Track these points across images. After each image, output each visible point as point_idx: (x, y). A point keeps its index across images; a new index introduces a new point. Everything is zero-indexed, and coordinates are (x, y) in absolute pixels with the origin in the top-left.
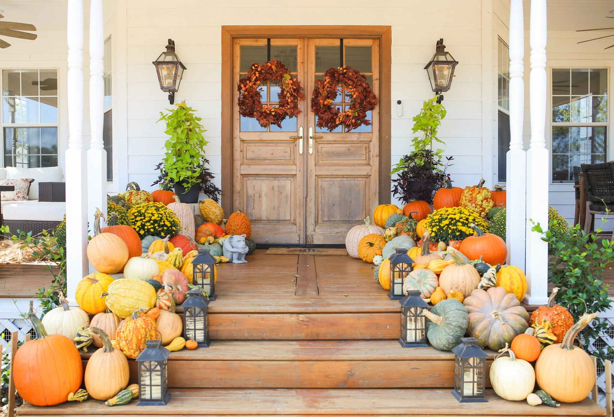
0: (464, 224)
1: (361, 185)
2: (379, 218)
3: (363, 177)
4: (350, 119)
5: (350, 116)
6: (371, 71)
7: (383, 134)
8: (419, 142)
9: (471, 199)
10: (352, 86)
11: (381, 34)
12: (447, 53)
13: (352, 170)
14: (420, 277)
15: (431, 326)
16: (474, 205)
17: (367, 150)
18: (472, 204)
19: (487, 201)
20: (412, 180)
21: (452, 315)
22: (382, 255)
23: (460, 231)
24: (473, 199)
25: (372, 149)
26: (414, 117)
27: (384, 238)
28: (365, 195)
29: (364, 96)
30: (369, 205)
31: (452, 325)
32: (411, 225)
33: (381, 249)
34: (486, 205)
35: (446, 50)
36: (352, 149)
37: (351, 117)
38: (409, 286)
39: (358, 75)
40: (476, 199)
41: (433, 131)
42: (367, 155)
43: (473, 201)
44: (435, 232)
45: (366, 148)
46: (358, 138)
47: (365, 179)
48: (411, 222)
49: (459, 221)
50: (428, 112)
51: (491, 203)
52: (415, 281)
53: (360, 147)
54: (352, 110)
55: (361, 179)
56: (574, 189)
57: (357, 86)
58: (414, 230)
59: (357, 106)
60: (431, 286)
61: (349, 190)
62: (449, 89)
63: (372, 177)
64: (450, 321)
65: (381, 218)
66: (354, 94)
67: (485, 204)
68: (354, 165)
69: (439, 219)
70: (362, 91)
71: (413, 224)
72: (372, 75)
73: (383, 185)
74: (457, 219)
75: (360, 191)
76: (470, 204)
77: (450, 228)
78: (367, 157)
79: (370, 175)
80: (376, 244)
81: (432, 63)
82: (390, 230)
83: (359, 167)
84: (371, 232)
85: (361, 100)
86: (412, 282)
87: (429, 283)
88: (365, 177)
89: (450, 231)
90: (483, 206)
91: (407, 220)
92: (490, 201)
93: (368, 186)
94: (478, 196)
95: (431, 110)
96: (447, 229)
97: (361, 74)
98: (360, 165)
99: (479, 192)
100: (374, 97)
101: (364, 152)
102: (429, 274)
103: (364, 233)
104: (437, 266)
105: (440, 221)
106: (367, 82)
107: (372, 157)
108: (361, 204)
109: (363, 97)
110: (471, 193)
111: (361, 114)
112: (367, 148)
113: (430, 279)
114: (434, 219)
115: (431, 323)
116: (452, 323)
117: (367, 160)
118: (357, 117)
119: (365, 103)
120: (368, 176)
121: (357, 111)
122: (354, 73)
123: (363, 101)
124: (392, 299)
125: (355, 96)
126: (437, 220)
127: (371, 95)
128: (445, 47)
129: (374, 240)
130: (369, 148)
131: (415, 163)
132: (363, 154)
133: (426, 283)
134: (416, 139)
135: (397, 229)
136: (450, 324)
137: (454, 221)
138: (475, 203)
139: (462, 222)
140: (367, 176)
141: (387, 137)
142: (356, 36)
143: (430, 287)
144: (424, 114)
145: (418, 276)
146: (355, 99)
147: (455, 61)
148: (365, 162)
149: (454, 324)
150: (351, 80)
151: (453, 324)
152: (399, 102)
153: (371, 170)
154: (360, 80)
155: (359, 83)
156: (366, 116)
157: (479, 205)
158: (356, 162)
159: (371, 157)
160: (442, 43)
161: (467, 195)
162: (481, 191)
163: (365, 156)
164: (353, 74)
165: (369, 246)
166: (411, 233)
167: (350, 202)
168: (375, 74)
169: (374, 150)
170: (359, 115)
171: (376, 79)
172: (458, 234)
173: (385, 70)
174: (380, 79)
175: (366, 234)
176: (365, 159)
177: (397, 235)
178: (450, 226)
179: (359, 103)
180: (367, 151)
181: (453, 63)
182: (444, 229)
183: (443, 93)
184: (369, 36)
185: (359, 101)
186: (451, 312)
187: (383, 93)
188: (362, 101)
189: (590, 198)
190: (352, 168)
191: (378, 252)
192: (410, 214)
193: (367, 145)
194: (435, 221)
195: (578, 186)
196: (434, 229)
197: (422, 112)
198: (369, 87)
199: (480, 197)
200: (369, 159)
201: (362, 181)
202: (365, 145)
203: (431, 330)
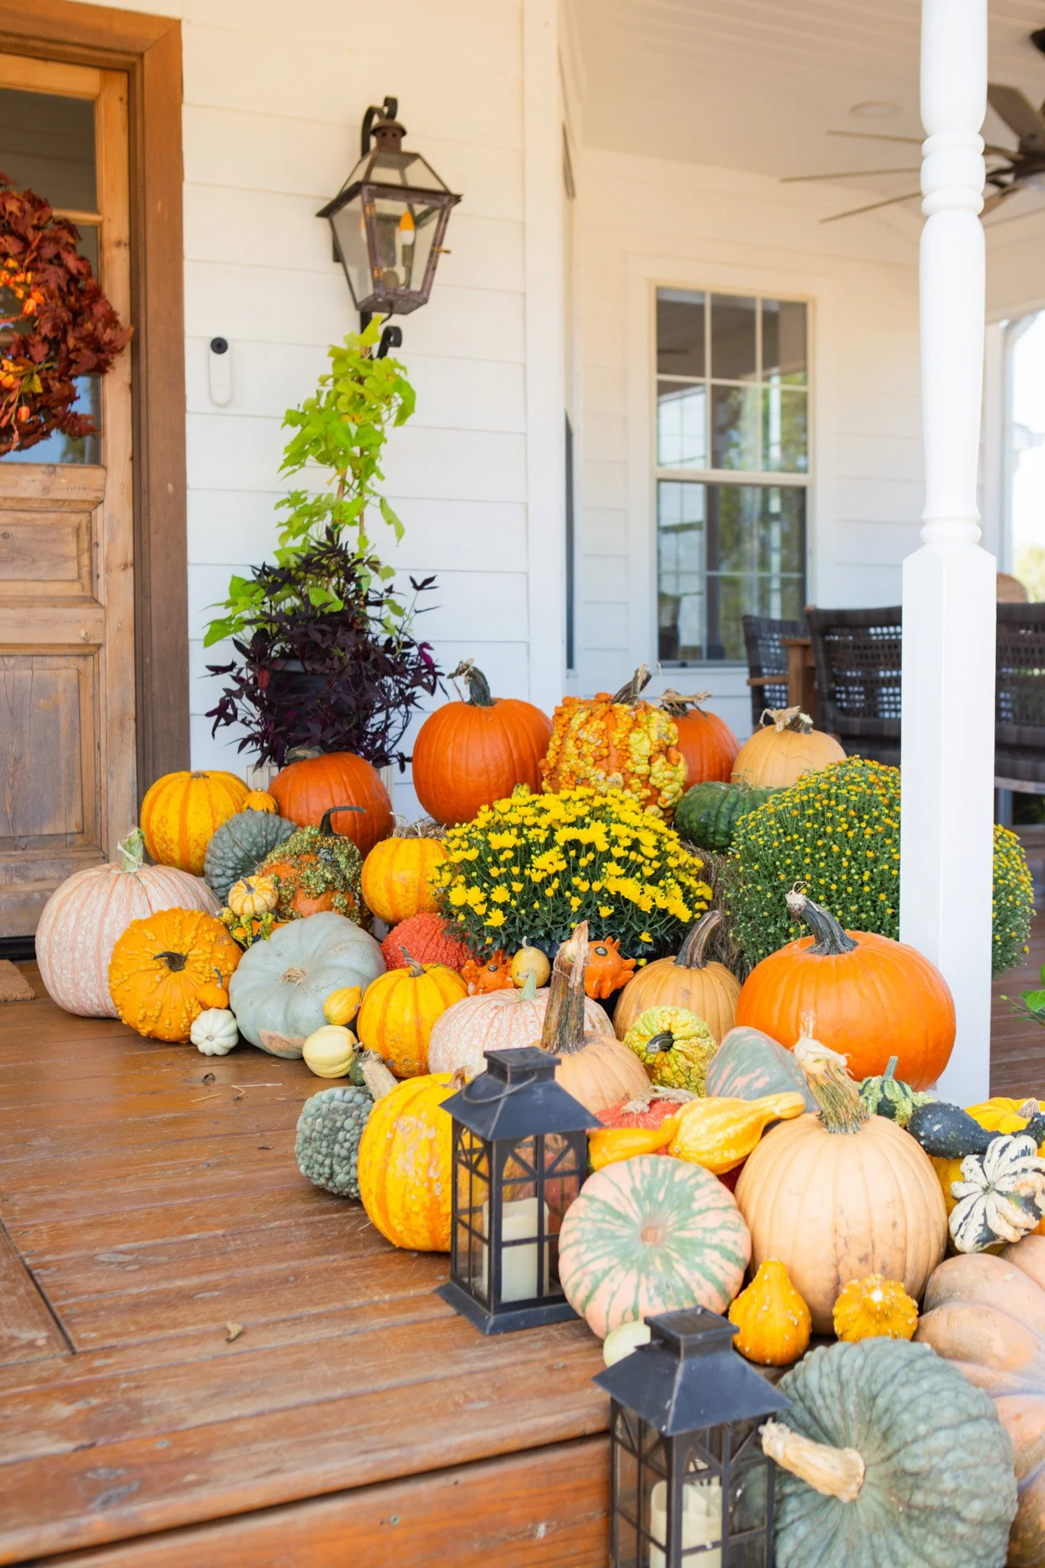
0: (631, 869)
1: (60, 687)
2: (173, 833)
3: (69, 651)
4: (10, 405)
5: (9, 390)
6: (93, 208)
7: (156, 474)
8: (314, 512)
9: (605, 752)
10: (21, 263)
11: (138, 49)
12: (415, 156)
13: (23, 624)
14: (648, 1207)
15: (792, 1504)
16: (617, 776)
17: (85, 538)
18: (608, 774)
19: (669, 760)
20: (295, 666)
21: (951, 1457)
22: (229, 1008)
23: (619, 901)
24: (613, 751)
25: (102, 536)
26: (289, 412)
27: (226, 925)
28: (76, 731)
29: (70, 309)
30: (97, 770)
31: (963, 1520)
32: (335, 863)
33: (223, 979)
34: (667, 774)
35: (407, 145)
36: (20, 534)
37: (13, 397)
38: (603, 1263)
39: (45, 218)
40: (625, 752)
41: (365, 467)
42: (85, 560)
43: (613, 760)
44: (504, 907)
45: (78, 530)
46: (46, 489)
47: (80, 662)
48: (331, 851)
49: (608, 857)
50: (349, 388)
51: (681, 765)
52: (627, 1232)
53: (53, 526)
54: (17, 364)
55: (61, 662)
56: (747, 691)
57: (40, 265)
58: (352, 885)
59: (40, 351)
60: (728, 1255)
61: (11, 711)
62: (425, 301)
63: (105, 653)
64: (942, 1494)
65: (183, 829)
66: (28, 295)
67: (660, 771)
68: (29, 602)
69: (514, 849)
70: (60, 289)
71: (342, 859)
72: (101, 224)
73: (156, 686)
74: (602, 846)
75: (56, 710)
76: (602, 774)
77: (575, 892)
78: (85, 571)
79: (99, 646)
80: (198, 957)
81: (365, 190)
82: (250, 889)
83: (49, 612)
84: (160, 904)
85: (55, 328)
86: (614, 1237)
87: (715, 1240)
88: (77, 651)
89: (575, 902)
90: (652, 781)
91: (313, 844)
92: (679, 760)
93: (90, 690)
94: (634, 737)
95: (361, 381)
96: (559, 893)
97: (57, 213)
98: (53, 601)
99: (636, 724)
100: (111, 319)
101: (71, 548)
102: (698, 1186)
103: (129, 907)
104: (720, 1136)
105: (524, 855)
106: (80, 252)
107: (108, 569)
108: (63, 766)
109: (66, 316)
110: (603, 725)
111: (56, 386)
112: (83, 529)
113: (712, 1220)
114: (495, 846)
115: (789, 1489)
116: (958, 1504)
117: (86, 581)
118: (36, 396)
119: (71, 342)
120: (89, 650)
121: (38, 373)
122: (27, 206)
123: (65, 332)
124: (495, 1330)
125: (30, 306)
126: (509, 854)
127: (98, 310)
128: (404, 133)
129: (188, 939)
130: (90, 529)
131: (305, 599)
132: (66, 558)
133: (698, 1246)
134: (295, 499)
135: (277, 883)
136: (944, 1511)
137: (591, 856)
138: (619, 769)
139: (619, 861)
140: (86, 651)
141: (170, 487)
142: (32, 43)
143: (723, 1262)
144: (332, 397)
145: (638, 1200)
146: (32, 318)
147: (446, 193)
148: (75, 590)
149: (975, 1509)
150: (13, 233)
151: (966, 1513)
152: (219, 346)
153: (103, 622)
154: (56, 240)
155: (49, 251)
156: (72, 398)
157: (639, 776)
158: (38, 589)
159: (101, 571)
160: (392, 115)
161: (584, 735)
162: (642, 718)
163: (73, 564)
164: (21, 209)
165: (165, 970)
166: (339, 900)
167: (17, 761)
168: (114, 221)
169: (112, 540)
170: (47, 389)
171: (119, 244)
172: (605, 912)
173: (156, 206)
174: (135, 244)
175: (140, 913)
176: (74, 575)
177: (281, 911)
178: (576, 881)
179: (45, 339)
180: (85, 545)
181: (442, 200)
182: (549, 892)
183: (396, 320)
184: (87, 52)
185: (46, 329)
186: (941, 1440)
187: (153, 301)
188: (61, 329)
189: (834, 721)
190: (22, 613)
191: (212, 994)
192: (327, 817)
193: (83, 518)
194: (502, 858)
195: (758, 681)
196: (500, 894)
197: (326, 390)
198: (90, 274)
199: (641, 745)
200: (93, 576)
201: (64, 672)
202: (75, 519)
203: (801, 1530)
